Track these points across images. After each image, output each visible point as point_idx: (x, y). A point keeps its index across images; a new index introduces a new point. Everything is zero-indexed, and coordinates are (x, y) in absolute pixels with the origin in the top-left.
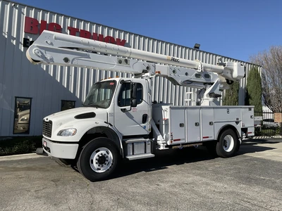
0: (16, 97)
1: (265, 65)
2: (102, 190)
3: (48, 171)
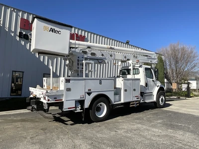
0: (13, 71)
1: (166, 55)
2: (78, 136)
3: (37, 122)
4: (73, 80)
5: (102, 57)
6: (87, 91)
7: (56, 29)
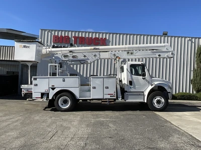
4: (38, 78)
5: (84, 58)
6: (50, 86)
7: (27, 45)
